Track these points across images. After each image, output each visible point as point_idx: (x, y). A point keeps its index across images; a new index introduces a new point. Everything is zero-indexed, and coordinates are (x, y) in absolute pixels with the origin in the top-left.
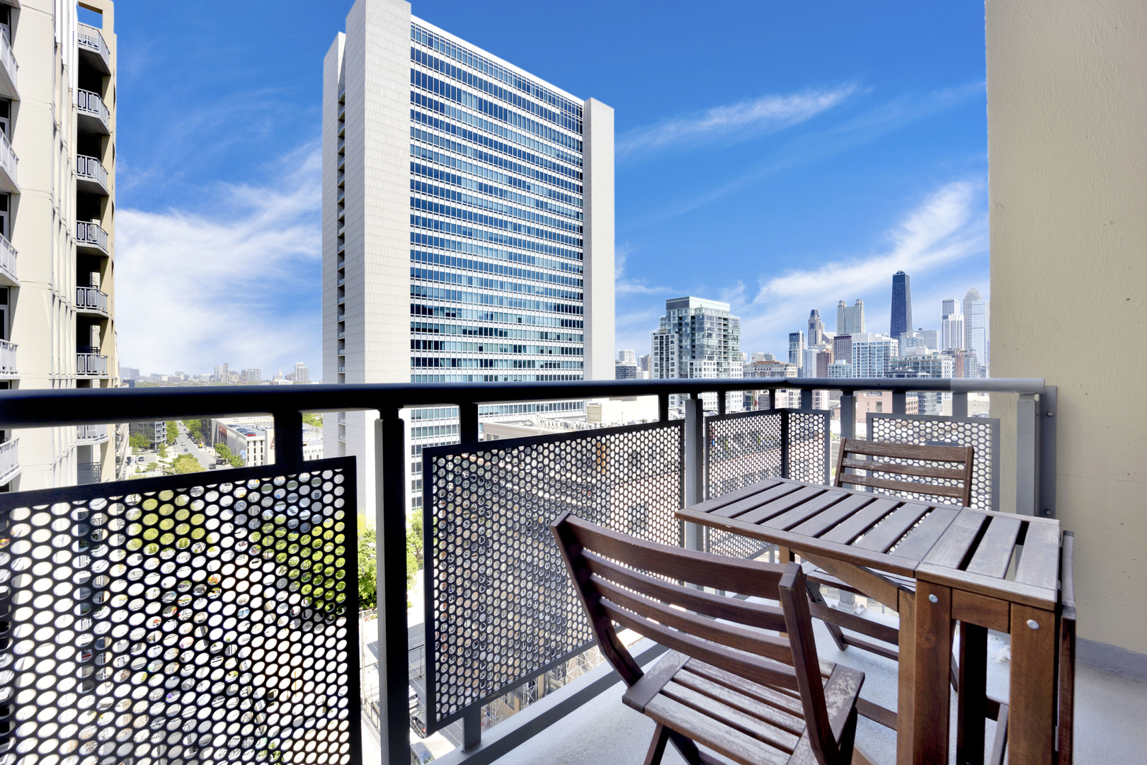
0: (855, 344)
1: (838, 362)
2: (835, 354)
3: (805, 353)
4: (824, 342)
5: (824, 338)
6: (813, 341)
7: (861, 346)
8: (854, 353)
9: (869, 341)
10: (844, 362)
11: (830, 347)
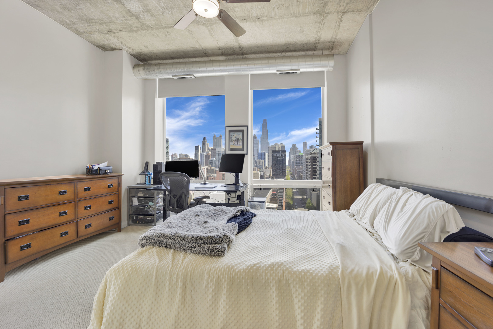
0: (217, 152)
1: (212, 159)
2: (212, 155)
3: (201, 154)
4: (208, 151)
5: (208, 149)
6: (204, 150)
7: (219, 153)
8: (217, 155)
9: (222, 151)
10: (214, 159)
11: (210, 153)
